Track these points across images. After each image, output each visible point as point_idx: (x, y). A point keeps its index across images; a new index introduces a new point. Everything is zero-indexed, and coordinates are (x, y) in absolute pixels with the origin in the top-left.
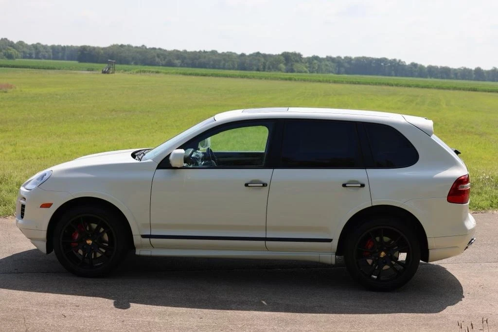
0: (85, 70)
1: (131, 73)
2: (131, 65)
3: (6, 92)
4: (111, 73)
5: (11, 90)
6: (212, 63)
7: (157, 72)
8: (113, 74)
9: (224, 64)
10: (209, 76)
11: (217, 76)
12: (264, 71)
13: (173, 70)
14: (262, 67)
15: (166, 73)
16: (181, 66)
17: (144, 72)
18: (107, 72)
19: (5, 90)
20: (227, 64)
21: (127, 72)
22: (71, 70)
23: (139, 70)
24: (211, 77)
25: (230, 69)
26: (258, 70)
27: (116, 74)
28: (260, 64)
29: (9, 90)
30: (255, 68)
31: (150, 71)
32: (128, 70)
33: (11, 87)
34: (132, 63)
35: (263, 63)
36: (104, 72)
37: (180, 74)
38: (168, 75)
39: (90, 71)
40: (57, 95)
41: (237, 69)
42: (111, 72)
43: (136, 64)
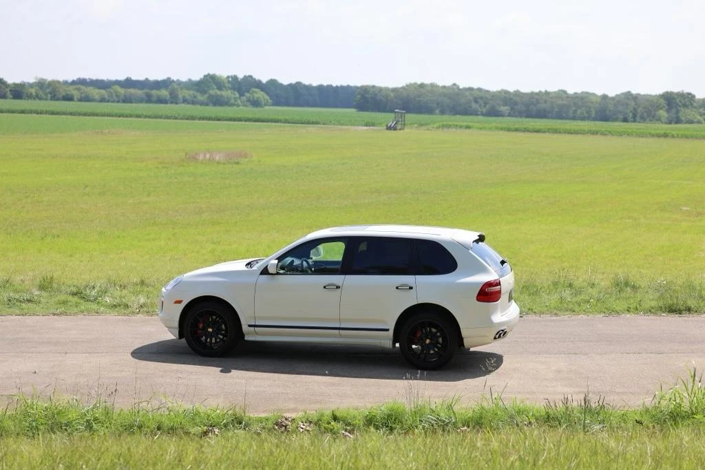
0: (362, 125)
1: (428, 130)
2: (435, 114)
3: (238, 163)
4: (400, 129)
5: (246, 160)
6: (556, 110)
7: (468, 127)
8: (401, 131)
9: (575, 111)
10: (545, 132)
11: (556, 131)
12: (635, 121)
13: (494, 121)
14: (631, 115)
15: (481, 129)
16: (510, 115)
17: (449, 127)
18: (395, 129)
19: (236, 161)
20: (579, 112)
21: (424, 127)
22: (342, 125)
23: (441, 124)
24: (547, 134)
25: (583, 119)
26: (625, 120)
27: (407, 130)
28: (628, 111)
29: (243, 161)
30: (621, 117)
31: (457, 126)
32: (426, 124)
33: (245, 156)
34: (437, 111)
35: (632, 109)
36: (389, 128)
37: (501, 129)
38: (483, 132)
39: (370, 126)
40: (307, 167)
41: (595, 119)
42: (399, 127)
43: (442, 112)
